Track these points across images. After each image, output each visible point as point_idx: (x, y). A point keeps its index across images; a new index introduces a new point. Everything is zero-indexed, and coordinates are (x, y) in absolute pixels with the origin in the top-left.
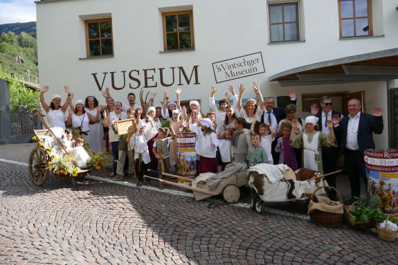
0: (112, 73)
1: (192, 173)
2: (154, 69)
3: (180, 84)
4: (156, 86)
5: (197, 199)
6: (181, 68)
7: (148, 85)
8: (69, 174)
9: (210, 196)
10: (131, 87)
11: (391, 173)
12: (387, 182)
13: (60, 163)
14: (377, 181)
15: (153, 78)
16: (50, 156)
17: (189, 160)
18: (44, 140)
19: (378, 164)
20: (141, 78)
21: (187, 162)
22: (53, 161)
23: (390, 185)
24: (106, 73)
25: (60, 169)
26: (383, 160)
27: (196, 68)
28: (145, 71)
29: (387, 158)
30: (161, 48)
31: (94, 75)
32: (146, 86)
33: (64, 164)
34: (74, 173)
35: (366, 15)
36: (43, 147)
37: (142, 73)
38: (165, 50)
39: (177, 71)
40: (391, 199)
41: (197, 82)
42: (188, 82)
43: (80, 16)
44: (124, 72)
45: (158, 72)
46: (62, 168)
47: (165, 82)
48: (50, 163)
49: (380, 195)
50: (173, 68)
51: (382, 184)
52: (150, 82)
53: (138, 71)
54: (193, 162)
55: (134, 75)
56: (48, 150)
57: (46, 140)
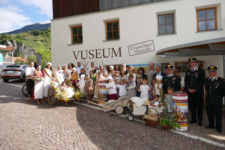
0: (82, 51)
1: (104, 99)
2: (100, 49)
3: (112, 57)
4: (101, 58)
5: (104, 111)
6: (113, 49)
7: (98, 57)
8: (64, 100)
9: (110, 110)
10: (89, 58)
11: (181, 103)
12: (178, 108)
13: (60, 95)
14: (175, 107)
15: (100, 54)
16: (56, 91)
17: (103, 93)
18: (54, 84)
19: (175, 99)
20: (94, 54)
21: (102, 94)
22: (57, 94)
23: (180, 109)
24: (79, 51)
25: (60, 98)
26: (176, 97)
27: (120, 48)
28: (96, 50)
29: (178, 96)
30: (104, 39)
31: (74, 52)
32: (97, 57)
33: (62, 95)
34: (66, 100)
35: (214, 18)
36: (53, 87)
37: (95, 51)
38: (106, 40)
39: (111, 50)
40: (181, 116)
41: (120, 56)
42: (116, 56)
43: (69, 25)
44: (87, 51)
45: (102, 50)
46: (61, 97)
47: (105, 56)
48: (56, 95)
49: (176, 113)
50: (109, 49)
51: (176, 108)
52: (98, 56)
53: (93, 50)
54: (105, 95)
55: (91, 52)
56: (56, 89)
57: (55, 84)
